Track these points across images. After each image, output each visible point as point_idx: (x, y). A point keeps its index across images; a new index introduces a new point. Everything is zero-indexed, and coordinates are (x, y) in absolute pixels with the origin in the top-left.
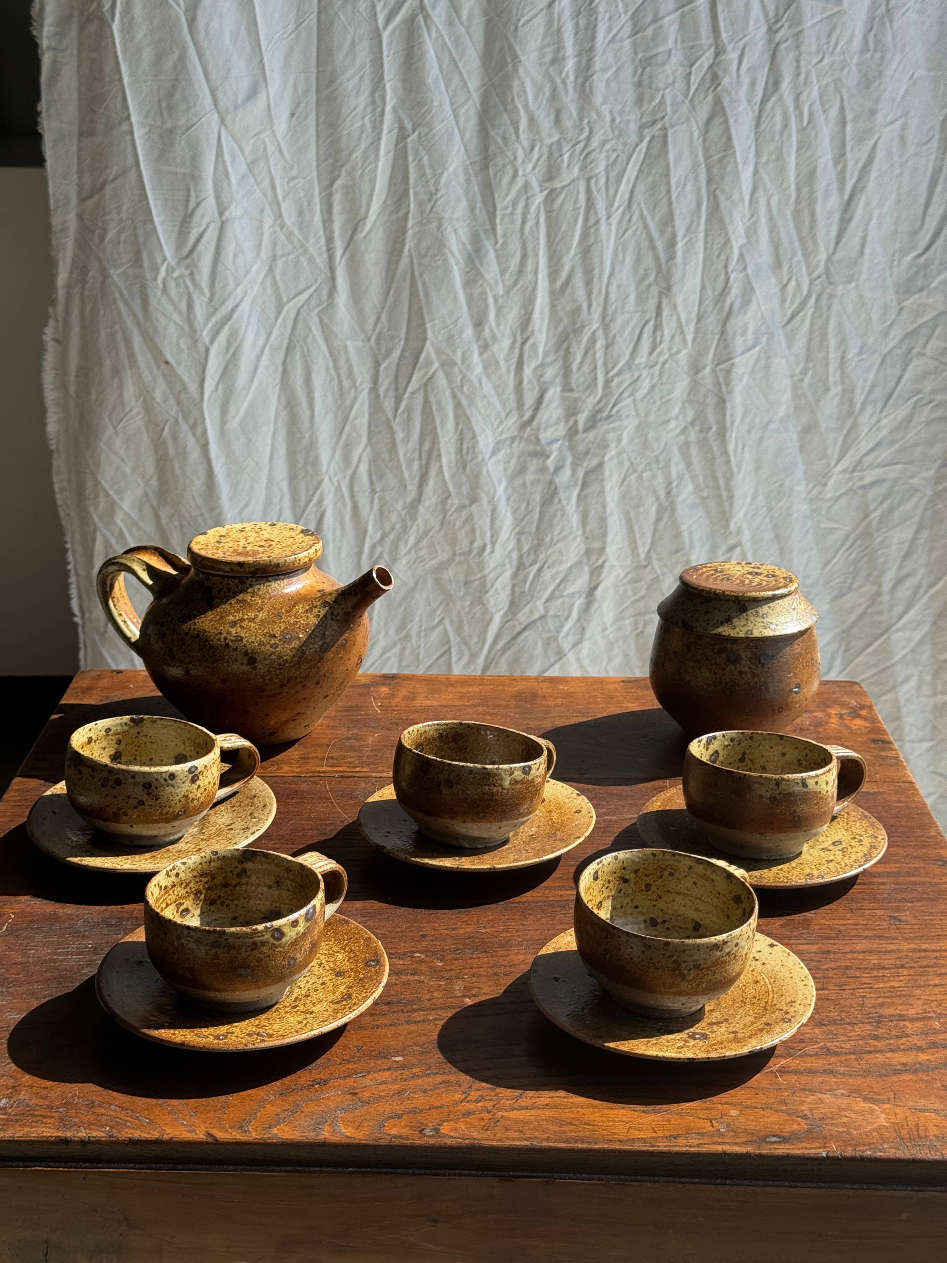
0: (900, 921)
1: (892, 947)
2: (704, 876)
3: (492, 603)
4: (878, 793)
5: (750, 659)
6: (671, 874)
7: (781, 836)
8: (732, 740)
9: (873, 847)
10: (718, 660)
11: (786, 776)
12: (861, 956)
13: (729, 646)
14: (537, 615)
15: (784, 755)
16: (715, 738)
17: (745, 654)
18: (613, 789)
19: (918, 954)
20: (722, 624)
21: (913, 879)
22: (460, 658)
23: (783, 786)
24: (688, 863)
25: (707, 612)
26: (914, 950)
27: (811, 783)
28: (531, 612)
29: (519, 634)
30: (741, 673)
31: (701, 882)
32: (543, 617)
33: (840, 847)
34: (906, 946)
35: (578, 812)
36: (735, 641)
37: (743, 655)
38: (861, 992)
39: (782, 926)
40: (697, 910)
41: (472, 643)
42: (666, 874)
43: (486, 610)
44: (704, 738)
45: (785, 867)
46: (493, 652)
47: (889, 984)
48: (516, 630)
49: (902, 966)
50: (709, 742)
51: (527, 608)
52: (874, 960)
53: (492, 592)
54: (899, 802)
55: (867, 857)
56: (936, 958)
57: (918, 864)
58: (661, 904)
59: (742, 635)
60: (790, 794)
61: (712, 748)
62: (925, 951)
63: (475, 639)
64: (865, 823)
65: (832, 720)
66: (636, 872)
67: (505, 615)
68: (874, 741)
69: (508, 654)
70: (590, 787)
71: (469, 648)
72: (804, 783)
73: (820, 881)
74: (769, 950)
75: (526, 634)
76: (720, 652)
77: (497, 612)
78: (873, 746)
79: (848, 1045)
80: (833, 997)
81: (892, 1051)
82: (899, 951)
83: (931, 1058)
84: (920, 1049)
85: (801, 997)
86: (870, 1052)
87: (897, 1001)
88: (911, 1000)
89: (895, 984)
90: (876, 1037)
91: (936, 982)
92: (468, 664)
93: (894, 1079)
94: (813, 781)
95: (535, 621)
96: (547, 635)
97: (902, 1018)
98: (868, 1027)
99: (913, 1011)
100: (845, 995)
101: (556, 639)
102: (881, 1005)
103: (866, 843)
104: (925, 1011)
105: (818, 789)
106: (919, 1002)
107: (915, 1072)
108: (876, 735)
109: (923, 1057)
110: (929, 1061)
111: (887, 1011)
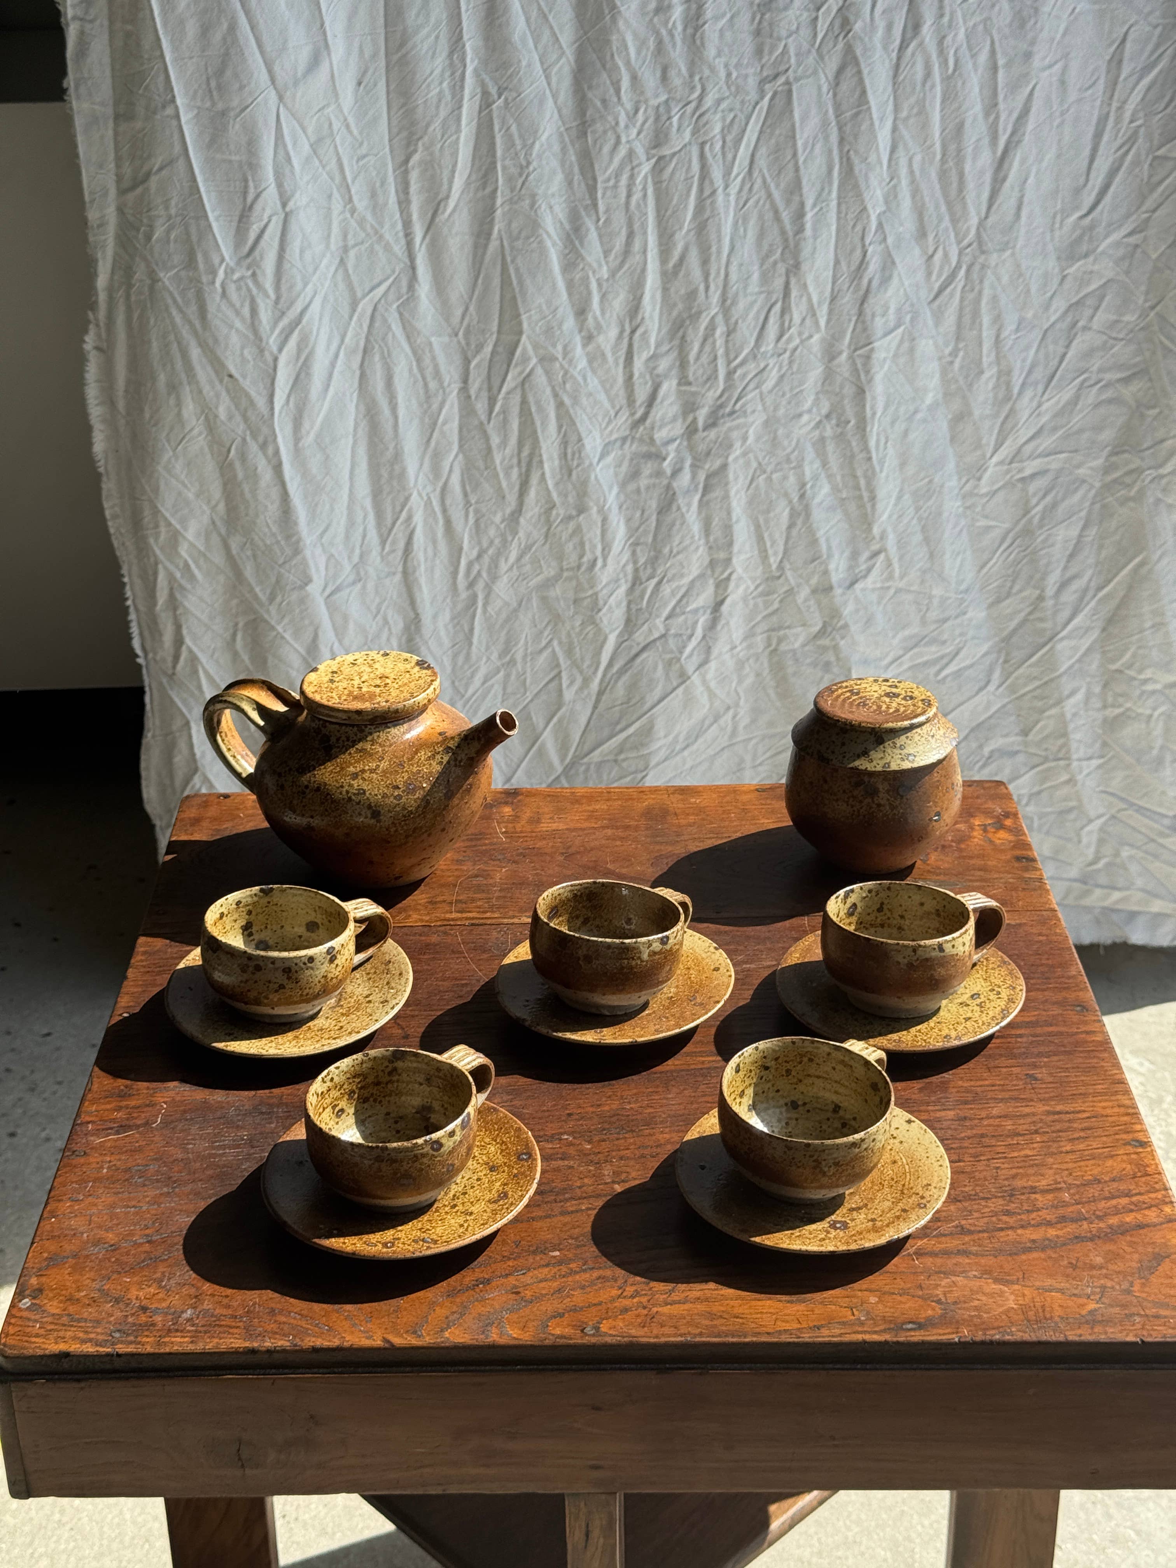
0: (1036, 1079)
1: (1027, 1110)
2: (842, 1062)
3: (605, 621)
4: (1020, 925)
5: (888, 792)
6: (811, 1060)
7: (919, 998)
8: (870, 891)
9: (1011, 1000)
10: (856, 793)
11: (922, 943)
12: (997, 1122)
13: (866, 779)
14: (656, 635)
15: (922, 904)
16: (852, 891)
17: (882, 787)
18: (750, 930)
19: (1051, 1118)
20: (859, 757)
21: (1051, 1029)
22: (572, 683)
23: (920, 952)
25: (843, 744)
26: (1049, 1113)
27: (947, 947)
28: (650, 630)
29: (637, 655)
30: (879, 805)
31: (839, 1067)
32: (663, 636)
33: (978, 1001)
34: (1041, 1108)
35: (717, 969)
36: (872, 774)
37: (880, 787)
38: (995, 1163)
39: (921, 1090)
40: (836, 1092)
41: (585, 666)
42: (805, 1059)
43: (599, 630)
44: (842, 892)
45: (922, 1027)
46: (609, 676)
47: (1023, 1153)
48: (634, 651)
49: (1036, 1132)
50: (847, 896)
51: (645, 627)
52: (1008, 1125)
53: (604, 610)
54: (1040, 934)
55: (1005, 1013)
56: (1070, 1121)
57: (1056, 1011)
58: (801, 1087)
59: (879, 768)
60: (927, 960)
61: (850, 901)
62: (1059, 1113)
63: (587, 663)
64: (1004, 971)
65: (975, 834)
66: (776, 1059)
67: (621, 634)
68: (1018, 859)
69: (625, 678)
71: (581, 672)
72: (941, 948)
73: (957, 1043)
74: (906, 1126)
75: (644, 655)
76: (858, 784)
77: (612, 631)
78: (1016, 865)
79: (982, 1223)
80: (968, 1169)
81: (1022, 1227)
82: (1034, 1114)
83: (1060, 1233)
84: (1049, 1224)
85: (936, 1179)
86: (1002, 1229)
87: (1031, 1171)
88: (1044, 1170)
89: (1029, 1153)
90: (1008, 1213)
91: (1068, 1148)
92: (581, 689)
93: (1024, 1257)
94: (950, 945)
95: (654, 641)
96: (668, 656)
97: (1033, 1190)
98: (1001, 1201)
99: (1044, 1182)
100: (981, 1166)
101: (679, 660)
102: (1014, 1177)
103: (1004, 995)
104: (1057, 1183)
105: (954, 951)
106: (1051, 1172)
107: (1043, 1250)
108: (1018, 853)
109: (1052, 1232)
110: (1058, 1236)
111: (1019, 1183)
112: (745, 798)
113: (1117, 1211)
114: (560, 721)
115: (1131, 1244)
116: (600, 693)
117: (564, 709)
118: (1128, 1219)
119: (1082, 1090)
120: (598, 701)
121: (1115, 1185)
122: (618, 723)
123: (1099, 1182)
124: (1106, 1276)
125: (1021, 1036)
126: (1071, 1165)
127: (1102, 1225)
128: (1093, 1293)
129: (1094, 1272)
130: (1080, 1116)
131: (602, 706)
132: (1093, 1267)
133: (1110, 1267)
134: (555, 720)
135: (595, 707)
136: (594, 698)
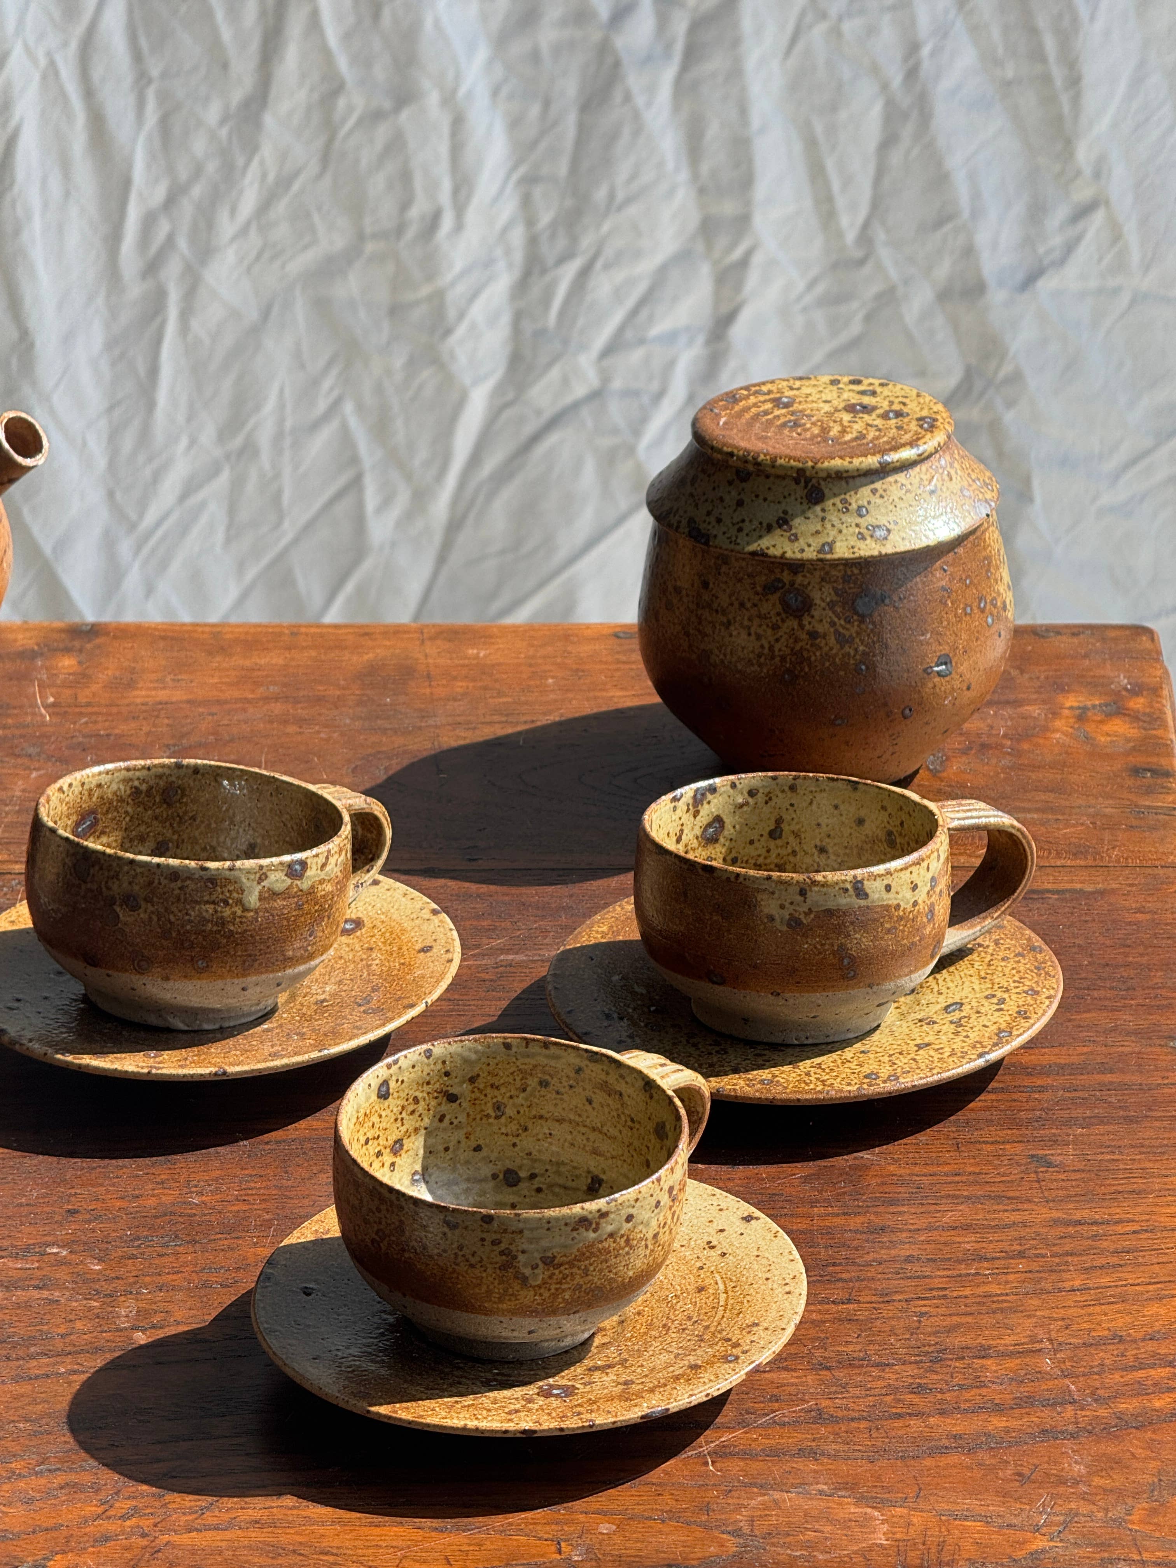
0: (1050, 1165)
1: (1015, 1217)
2: (604, 1087)
3: (462, 358)
4: (1102, 893)
5: (831, 605)
6: (544, 1084)
7: (818, 997)
8: (752, 793)
9: (1023, 1014)
10: (765, 608)
11: (819, 877)
12: (945, 1236)
13: (786, 577)
14: (580, 391)
15: (860, 822)
16: (713, 790)
17: (821, 596)
18: (532, 893)
19: (1061, 1230)
20: (769, 529)
21: (1108, 1078)
22: (387, 502)
23: (813, 895)
24: (573, 1059)
25: (740, 503)
26: (1056, 1222)
27: (875, 889)
28: (565, 381)
29: (536, 438)
30: (813, 635)
31: (599, 1097)
32: (596, 395)
33: (957, 1015)
34: (1045, 1213)
35: (426, 950)
36: (797, 567)
37: (816, 596)
38: (920, 1306)
39: (806, 1179)
40: (595, 1152)
41: (417, 462)
42: (533, 1082)
43: (448, 380)
44: (687, 791)
45: (826, 1060)
46: (472, 485)
47: (980, 1291)
48: (529, 428)
49: (1021, 1255)
50: (698, 799)
51: (555, 373)
52: (968, 1242)
53: (461, 331)
54: (1139, 911)
55: (1001, 1037)
56: (1094, 1237)
57: (1130, 1046)
58: (527, 1142)
59: (810, 554)
60: (829, 913)
61: (707, 811)
62: (1079, 1223)
63: (422, 454)
64: (1026, 964)
65: (1058, 723)
66: (472, 1080)
67: (499, 390)
68: (1136, 771)
69: (508, 494)
70: (484, 888)
71: (408, 477)
72: (859, 890)
73: (891, 1087)
74: (741, 1226)
75: (553, 439)
76: (770, 588)
77: (476, 382)
78: (1129, 782)
79: (863, 1404)
80: (862, 1315)
81: (942, 1413)
82: (1024, 1225)
83: (1014, 1424)
84: (998, 1409)
85: (773, 1314)
86: (900, 1416)
87: (987, 1320)
88: (1014, 1319)
89: (994, 1289)
90: (919, 1390)
91: (1077, 1283)
92: (408, 516)
93: (929, 1462)
94: (879, 885)
95: (575, 406)
96: (606, 442)
97: (983, 1353)
98: (912, 1370)
99: (1008, 1340)
100: (888, 1311)
101: (631, 450)
102: (950, 1330)
103: (1011, 1006)
104: (1034, 1339)
105: (890, 899)
106: (1029, 1323)
107: (971, 1452)
108: (1140, 760)
109: (998, 1423)
110: (1007, 1430)
111: (957, 1340)
112: (586, 649)
113: (1140, 1390)
114: (361, 591)
115: (1150, 1445)
116: (454, 526)
117: (367, 565)
118: (1157, 1404)
119: (1139, 1184)
120: (447, 546)
121: (1151, 1346)
122: (493, 595)
123: (1121, 1340)
124: (1083, 1497)
125: (1042, 1089)
126: (1072, 1312)
127: (1102, 1412)
128: (1047, 1524)
129: (1061, 1489)
130: (1119, 1228)
131: (456, 557)
132: (1061, 1481)
133: (1097, 1481)
134: (350, 587)
135: (442, 559)
136: (438, 538)
